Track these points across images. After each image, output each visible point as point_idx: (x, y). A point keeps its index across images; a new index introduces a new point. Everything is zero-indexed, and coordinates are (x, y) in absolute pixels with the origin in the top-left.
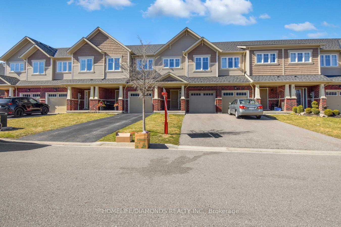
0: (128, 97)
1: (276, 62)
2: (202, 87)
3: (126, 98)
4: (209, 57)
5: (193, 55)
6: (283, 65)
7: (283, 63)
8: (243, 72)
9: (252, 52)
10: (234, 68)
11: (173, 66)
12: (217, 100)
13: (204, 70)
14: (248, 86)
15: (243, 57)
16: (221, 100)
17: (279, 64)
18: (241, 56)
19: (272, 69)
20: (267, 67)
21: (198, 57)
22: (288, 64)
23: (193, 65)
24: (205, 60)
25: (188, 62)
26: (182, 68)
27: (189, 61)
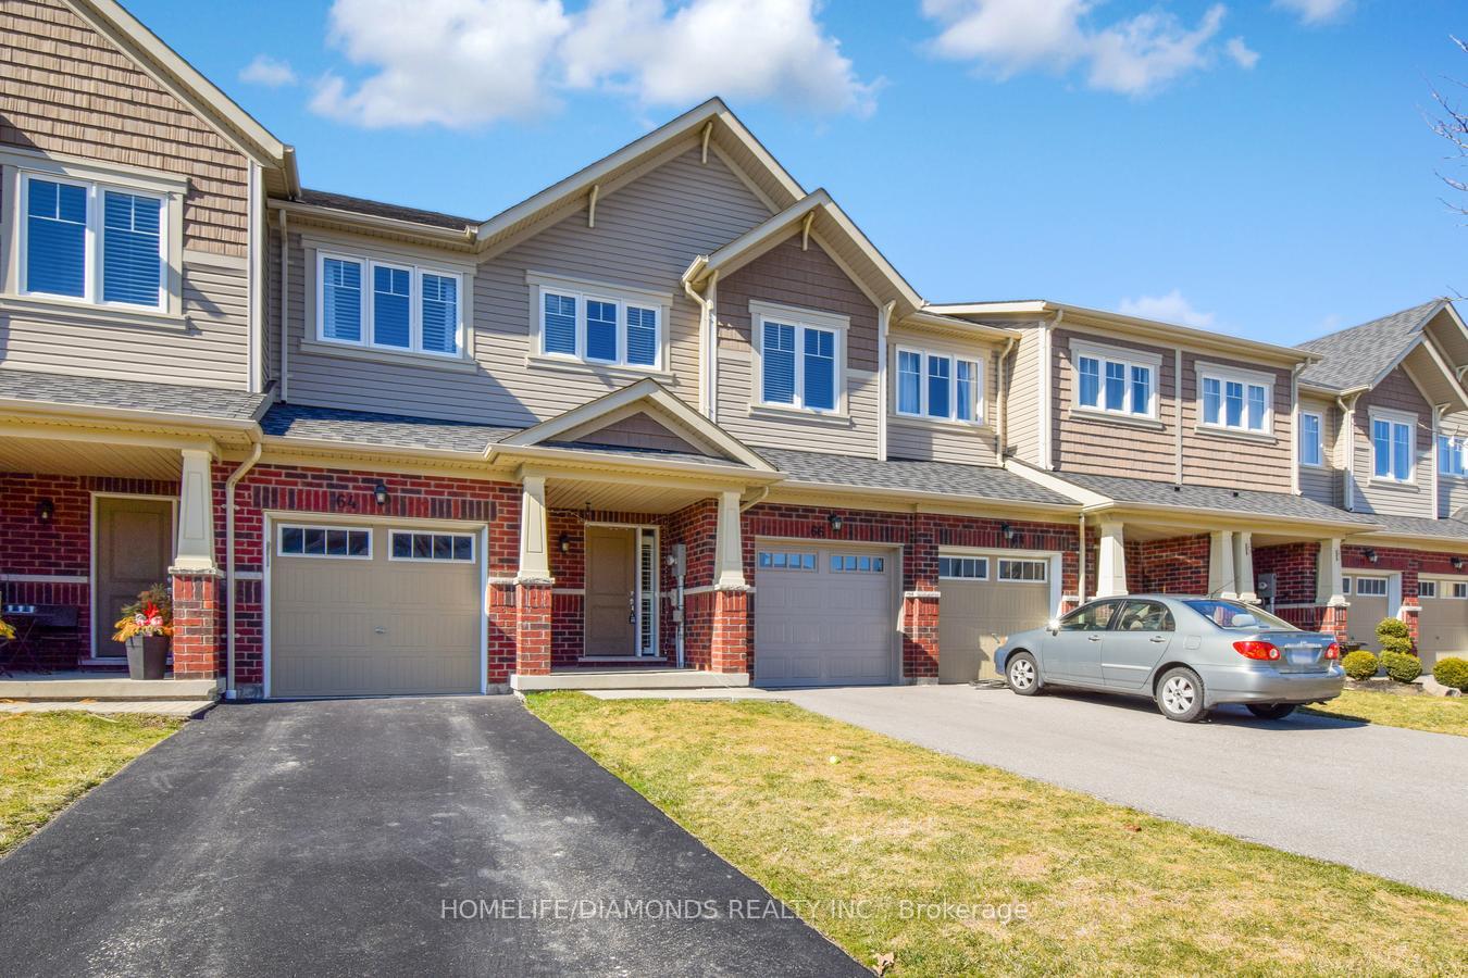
0: (260, 560)
1: (1151, 413)
2: (833, 514)
3: (238, 568)
4: (838, 327)
5: (751, 301)
6: (1177, 431)
7: (1177, 421)
8: (996, 452)
9: (1061, 341)
10: (953, 419)
11: (613, 357)
12: (911, 600)
13: (809, 410)
14: (1061, 526)
15: (996, 363)
16: (935, 601)
17: (1164, 425)
18: (989, 358)
19: (1137, 446)
20: (1117, 433)
21: (779, 315)
22: (1196, 430)
23: (746, 364)
24: (819, 343)
25: (719, 339)
26: (674, 377)
27: (725, 333)
